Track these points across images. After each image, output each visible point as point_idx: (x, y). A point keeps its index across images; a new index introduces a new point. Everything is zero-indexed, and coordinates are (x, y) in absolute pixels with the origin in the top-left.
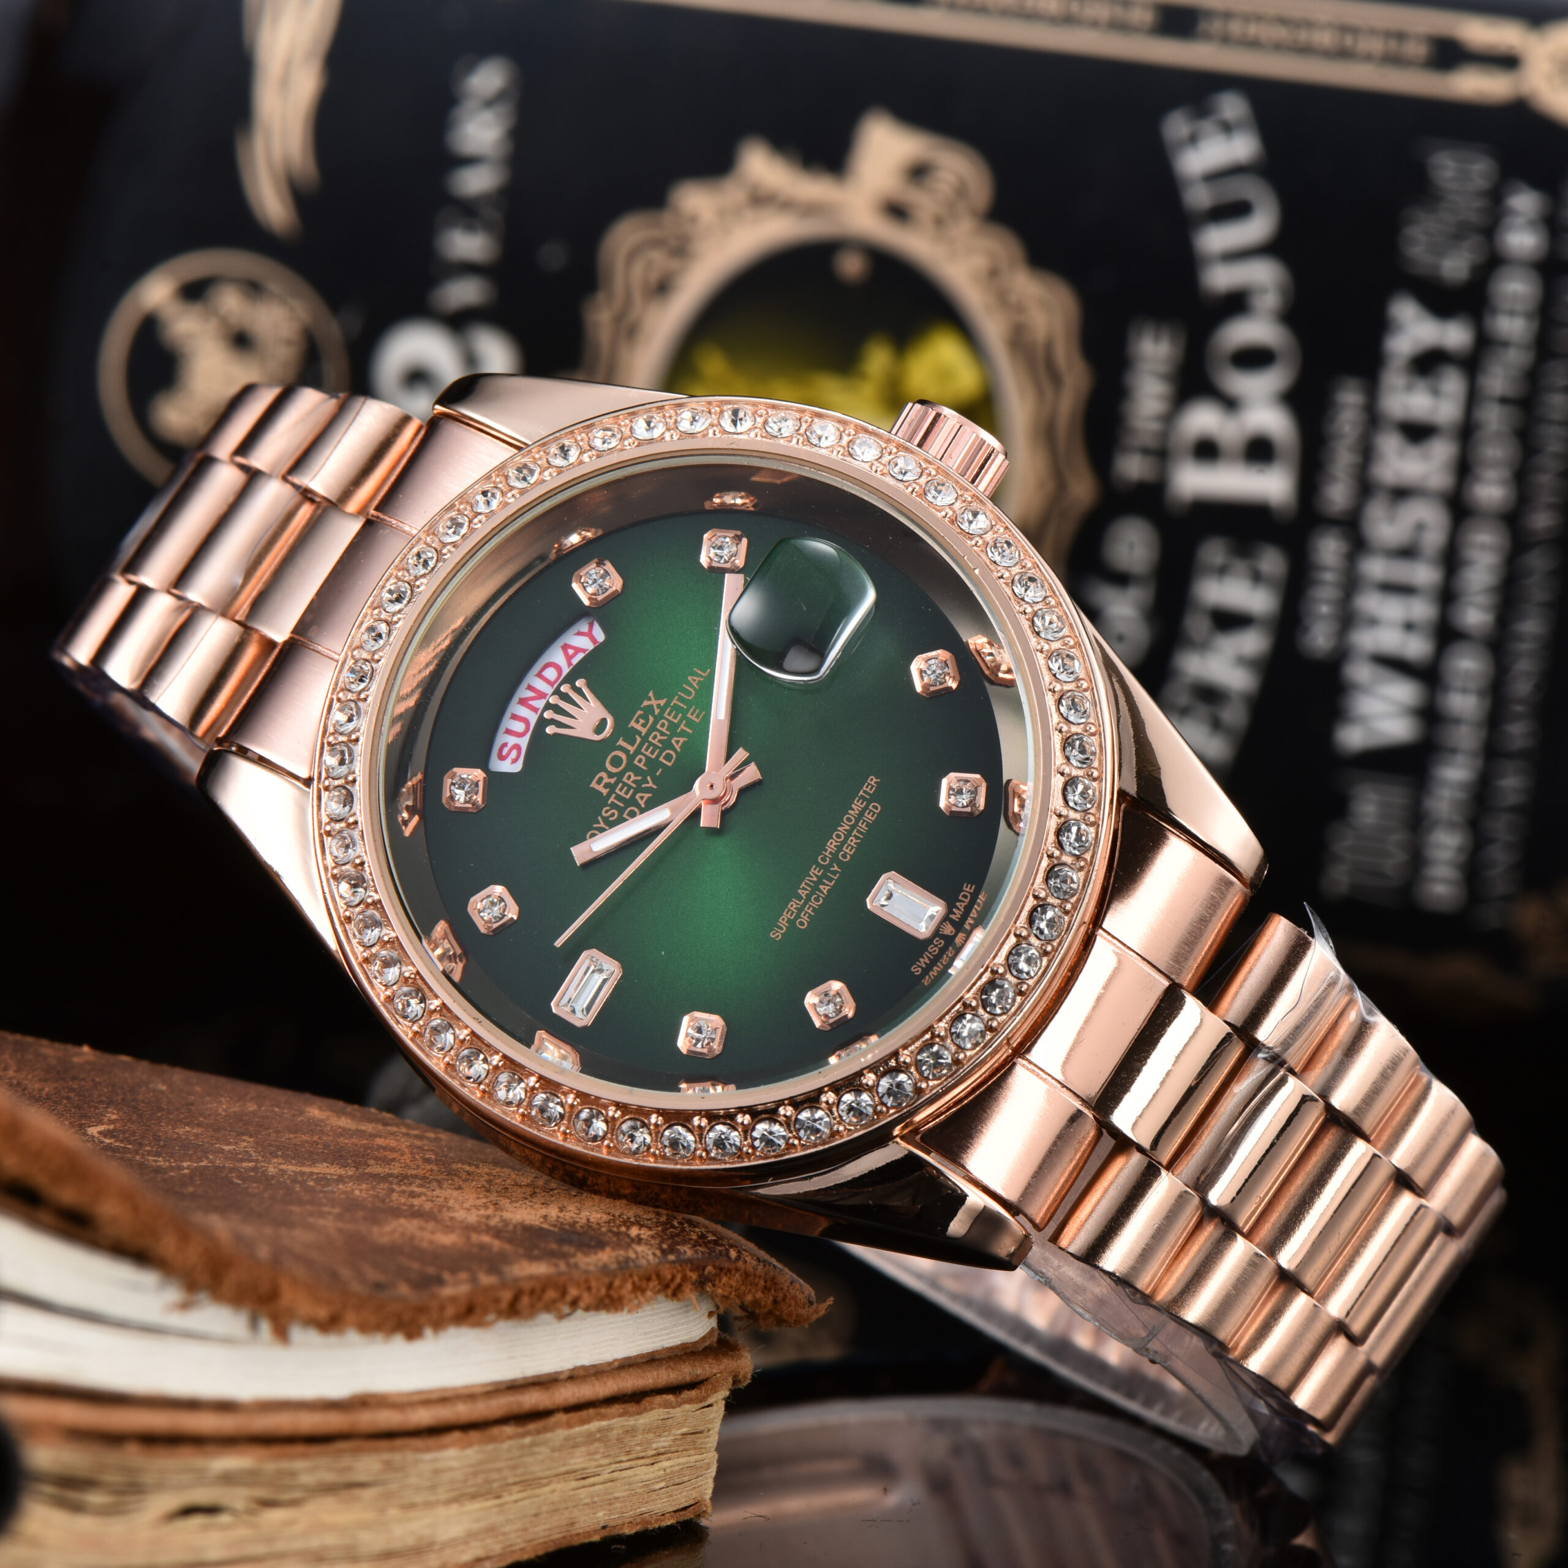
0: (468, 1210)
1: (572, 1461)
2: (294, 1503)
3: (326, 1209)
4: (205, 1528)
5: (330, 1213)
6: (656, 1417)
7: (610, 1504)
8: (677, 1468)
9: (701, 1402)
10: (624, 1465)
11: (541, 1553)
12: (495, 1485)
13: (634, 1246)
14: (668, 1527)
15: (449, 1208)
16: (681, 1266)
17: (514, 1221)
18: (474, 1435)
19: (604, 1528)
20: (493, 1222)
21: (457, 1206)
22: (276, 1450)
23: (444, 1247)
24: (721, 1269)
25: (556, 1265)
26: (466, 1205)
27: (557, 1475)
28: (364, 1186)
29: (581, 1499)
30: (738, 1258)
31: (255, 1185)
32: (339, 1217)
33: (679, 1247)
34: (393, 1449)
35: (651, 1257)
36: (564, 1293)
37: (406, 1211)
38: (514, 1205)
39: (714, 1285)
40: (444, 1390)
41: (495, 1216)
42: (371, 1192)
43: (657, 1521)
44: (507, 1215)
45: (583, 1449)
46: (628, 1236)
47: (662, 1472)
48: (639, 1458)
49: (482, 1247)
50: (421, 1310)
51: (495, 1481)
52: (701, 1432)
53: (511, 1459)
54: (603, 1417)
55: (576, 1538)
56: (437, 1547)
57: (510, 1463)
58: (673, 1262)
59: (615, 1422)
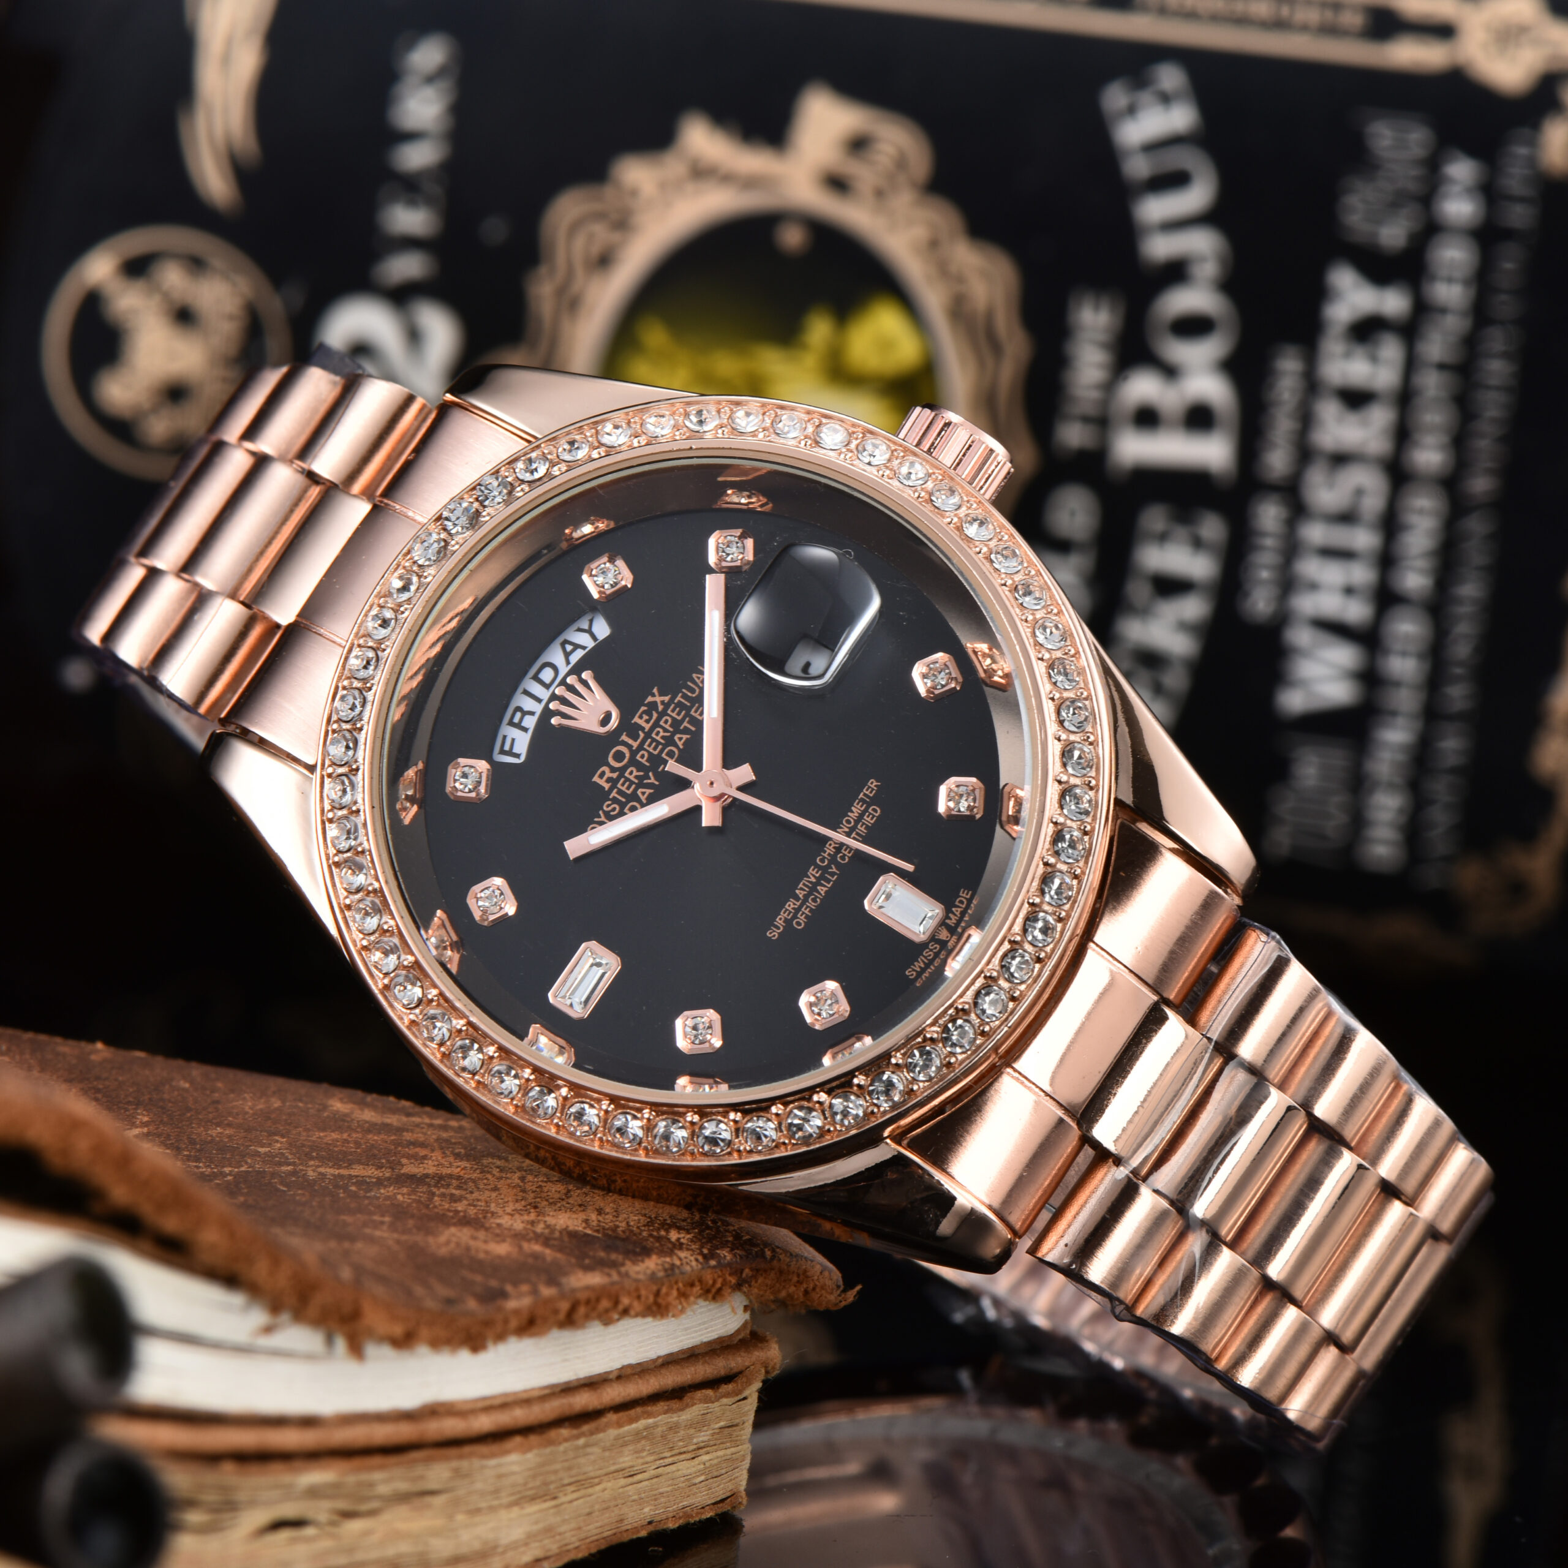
0: (512, 1215)
1: (621, 1460)
2: (372, 1513)
3: (376, 1218)
4: (293, 1541)
5: (382, 1223)
6: (697, 1413)
7: (656, 1500)
8: (715, 1461)
9: (737, 1395)
10: (668, 1461)
11: (594, 1551)
12: (552, 1487)
13: (676, 1251)
14: (707, 1519)
15: (493, 1213)
16: (721, 1271)
17: (558, 1227)
18: (533, 1439)
19: (650, 1523)
20: (539, 1228)
21: (500, 1211)
22: (357, 1462)
23: (499, 1257)
24: (758, 1270)
25: (609, 1275)
26: (509, 1210)
27: (606, 1474)
28: (405, 1190)
29: (630, 1496)
30: (773, 1257)
31: (300, 1192)
32: (392, 1227)
33: (718, 1251)
34: (461, 1457)
35: (694, 1263)
36: (616, 1303)
37: (452, 1218)
38: (554, 1208)
39: (750, 1286)
40: (506, 1395)
41: (539, 1222)
42: (413, 1197)
43: (697, 1514)
44: (550, 1220)
45: (631, 1447)
46: (669, 1239)
47: (702, 1466)
48: (681, 1453)
49: (536, 1256)
50: (488, 1323)
51: (552, 1482)
52: (736, 1425)
53: (567, 1460)
54: (650, 1415)
55: (625, 1535)
56: (500, 1550)
57: (566, 1464)
58: (714, 1267)
59: (659, 1419)
